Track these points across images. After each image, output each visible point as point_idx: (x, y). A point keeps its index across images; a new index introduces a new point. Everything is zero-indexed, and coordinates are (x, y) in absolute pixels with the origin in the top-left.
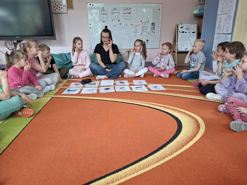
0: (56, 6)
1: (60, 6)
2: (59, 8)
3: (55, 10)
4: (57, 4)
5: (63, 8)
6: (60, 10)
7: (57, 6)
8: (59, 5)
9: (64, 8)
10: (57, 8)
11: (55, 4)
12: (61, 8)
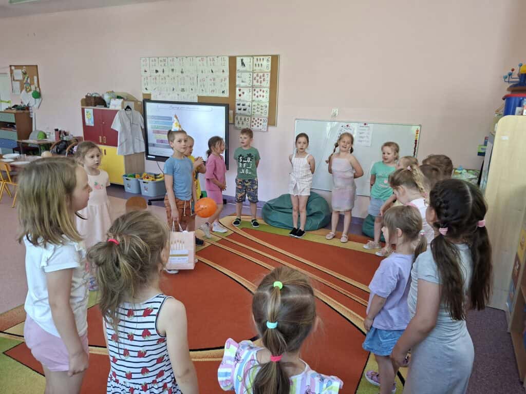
0: (254, 121)
1: (259, 121)
2: (257, 124)
3: (253, 126)
4: (256, 119)
5: (262, 124)
6: (258, 126)
7: (256, 121)
8: (258, 119)
9: (264, 124)
10: (255, 124)
11: (254, 119)
12: (261, 124)
